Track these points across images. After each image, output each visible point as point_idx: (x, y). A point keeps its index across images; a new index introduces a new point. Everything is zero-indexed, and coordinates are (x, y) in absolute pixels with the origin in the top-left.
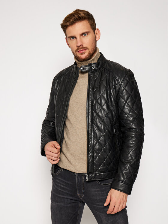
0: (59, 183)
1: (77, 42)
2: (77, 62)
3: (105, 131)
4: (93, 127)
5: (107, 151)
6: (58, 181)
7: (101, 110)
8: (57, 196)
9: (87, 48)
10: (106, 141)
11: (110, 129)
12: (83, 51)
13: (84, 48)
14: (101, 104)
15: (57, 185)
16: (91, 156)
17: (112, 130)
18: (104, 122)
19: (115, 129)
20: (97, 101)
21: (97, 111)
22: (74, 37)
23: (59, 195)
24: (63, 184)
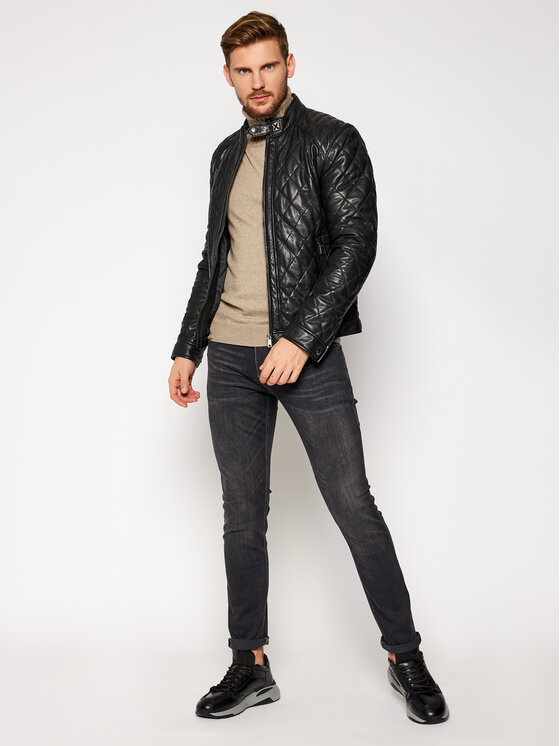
0: (221, 358)
1: (253, 82)
2: (249, 119)
3: (299, 249)
4: (277, 243)
5: (306, 287)
6: (219, 355)
7: (289, 208)
8: (220, 385)
9: (270, 94)
10: (304, 268)
11: (309, 245)
12: (262, 100)
13: (266, 92)
14: (289, 197)
15: (216, 364)
16: (276, 299)
17: (315, 246)
18: (297, 231)
19: (321, 244)
20: (282, 192)
21: (284, 211)
22: (246, 70)
23: (223, 382)
24: (228, 358)
